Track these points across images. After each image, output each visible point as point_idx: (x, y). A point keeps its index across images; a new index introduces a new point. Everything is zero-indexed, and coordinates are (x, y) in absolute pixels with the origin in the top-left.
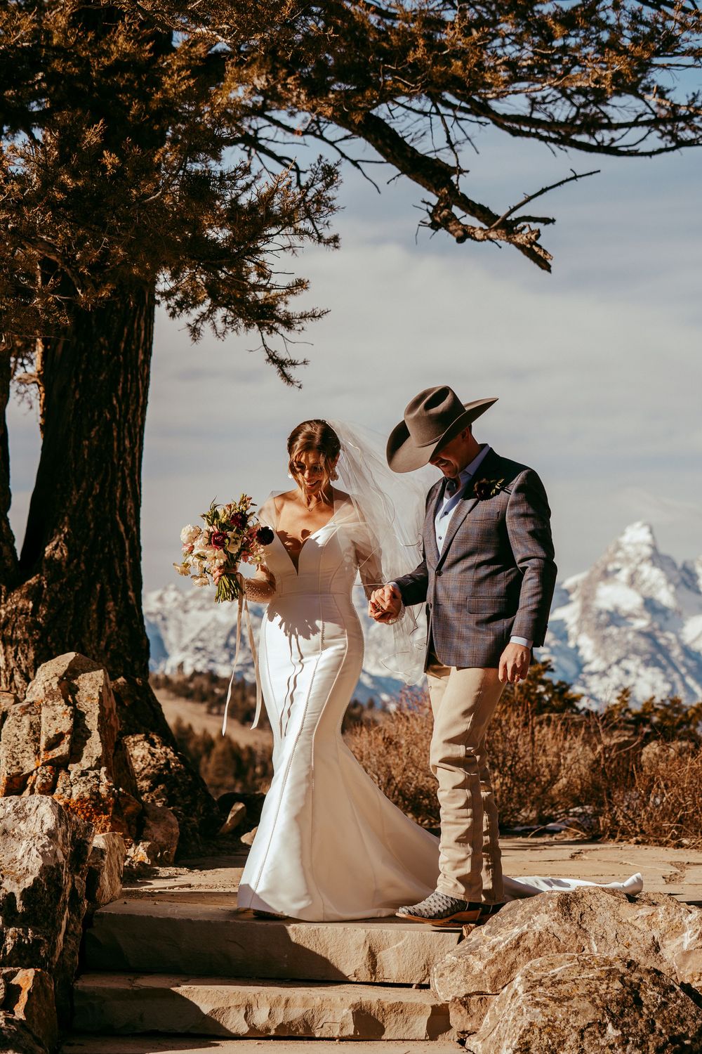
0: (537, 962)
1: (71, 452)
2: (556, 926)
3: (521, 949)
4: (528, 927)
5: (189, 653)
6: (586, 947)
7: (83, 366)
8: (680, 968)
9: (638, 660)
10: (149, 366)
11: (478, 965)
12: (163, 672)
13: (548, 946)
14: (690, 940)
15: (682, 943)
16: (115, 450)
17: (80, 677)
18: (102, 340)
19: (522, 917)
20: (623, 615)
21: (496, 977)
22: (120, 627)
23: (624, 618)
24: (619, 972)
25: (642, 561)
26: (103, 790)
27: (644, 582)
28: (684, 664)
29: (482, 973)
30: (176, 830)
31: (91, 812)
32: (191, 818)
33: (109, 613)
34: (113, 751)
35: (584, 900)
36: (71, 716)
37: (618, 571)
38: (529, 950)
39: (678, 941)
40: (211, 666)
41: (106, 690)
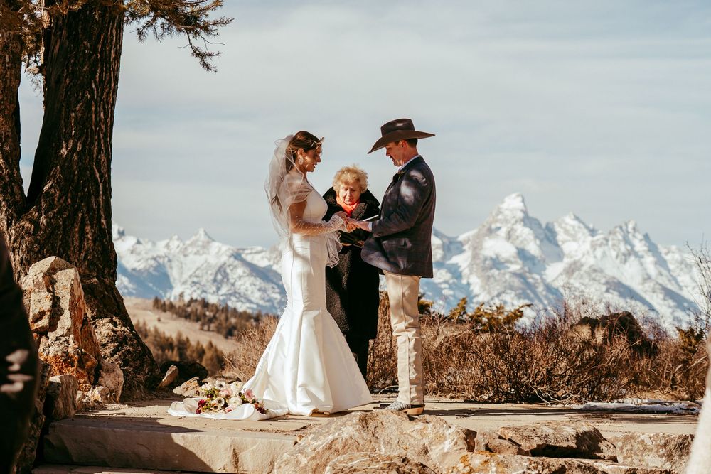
0: (341, 458)
1: (63, 121)
2: (357, 434)
3: (333, 450)
4: (338, 435)
5: (188, 285)
6: (377, 449)
7: (72, 61)
8: (440, 463)
9: (513, 294)
10: (119, 62)
11: (304, 461)
12: (169, 299)
13: (351, 448)
14: (449, 446)
15: (444, 448)
16: (94, 120)
17: (58, 273)
18: (85, 43)
19: (335, 429)
20: (503, 261)
21: (316, 469)
22: (94, 244)
23: (503, 263)
24: (396, 465)
25: (516, 222)
26: (71, 350)
27: (518, 237)
28: (546, 297)
29: (306, 465)
30: (122, 380)
31: (62, 365)
32: (138, 376)
33: (87, 233)
34: (81, 325)
35: (377, 418)
36: (51, 300)
37: (499, 228)
38: (338, 451)
39: (441, 447)
40: (204, 295)
41: (76, 282)
